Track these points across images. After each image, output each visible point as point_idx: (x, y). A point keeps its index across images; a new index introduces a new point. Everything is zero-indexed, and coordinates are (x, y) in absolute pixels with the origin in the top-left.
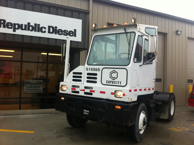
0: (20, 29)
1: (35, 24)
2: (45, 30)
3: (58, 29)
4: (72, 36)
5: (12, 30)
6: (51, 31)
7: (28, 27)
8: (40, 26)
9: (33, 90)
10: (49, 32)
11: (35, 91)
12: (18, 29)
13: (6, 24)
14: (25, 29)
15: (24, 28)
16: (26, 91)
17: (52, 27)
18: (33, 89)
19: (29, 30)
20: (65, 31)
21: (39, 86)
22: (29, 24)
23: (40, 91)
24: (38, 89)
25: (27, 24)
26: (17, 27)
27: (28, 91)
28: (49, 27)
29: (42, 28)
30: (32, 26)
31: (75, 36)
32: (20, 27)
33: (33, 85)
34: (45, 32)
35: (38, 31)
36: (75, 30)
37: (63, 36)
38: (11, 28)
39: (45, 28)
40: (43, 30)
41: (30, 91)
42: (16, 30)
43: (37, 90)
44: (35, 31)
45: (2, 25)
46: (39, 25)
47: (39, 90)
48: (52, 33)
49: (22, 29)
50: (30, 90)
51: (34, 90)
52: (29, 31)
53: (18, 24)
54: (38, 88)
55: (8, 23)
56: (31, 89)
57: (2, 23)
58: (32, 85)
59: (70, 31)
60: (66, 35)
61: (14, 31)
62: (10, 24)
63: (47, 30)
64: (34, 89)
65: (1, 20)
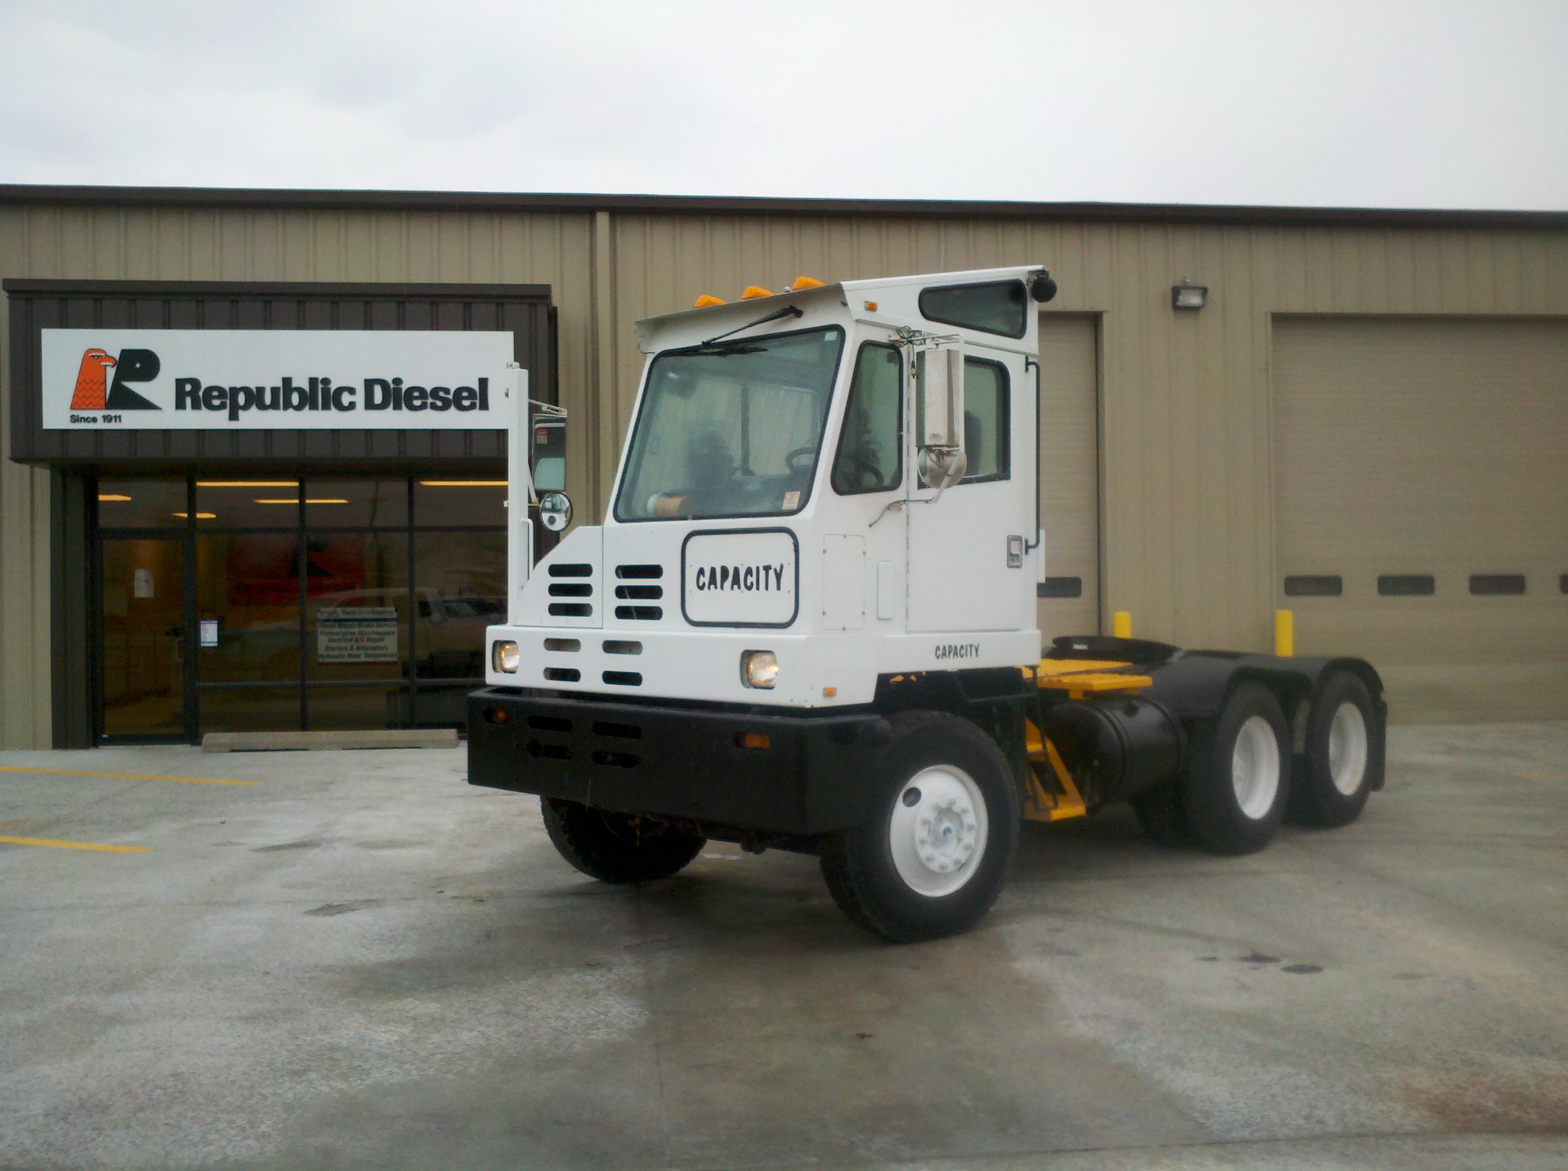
0: (254, 408)
1: (313, 381)
2: (352, 398)
3: (404, 387)
4: (472, 407)
5: (225, 413)
6: (378, 398)
7: (284, 395)
8: (333, 387)
9: (355, 652)
10: (370, 405)
11: (362, 652)
12: (246, 407)
13: (201, 394)
14: (274, 405)
15: (268, 399)
16: (328, 656)
17: (383, 383)
18: (355, 645)
19: (288, 405)
20: (435, 391)
21: (380, 633)
22: (287, 381)
23: (384, 655)
24: (377, 644)
25: (279, 384)
26: (241, 399)
27: (334, 657)
28: (369, 384)
29: (340, 390)
30: (300, 390)
31: (484, 406)
32: (255, 398)
33: (356, 630)
34: (352, 406)
35: (326, 407)
36: (483, 382)
37: (428, 413)
38: (222, 407)
39: (352, 391)
40: (346, 399)
41: (343, 656)
42: (241, 413)
43: (372, 648)
44: (314, 407)
45: (188, 401)
46: (326, 381)
47: (382, 648)
48: (383, 406)
49: (262, 406)
50: (341, 649)
51: (358, 648)
52: (291, 410)
53: (246, 390)
54: (374, 640)
55: (210, 389)
56: (348, 645)
57: (189, 394)
58: (352, 630)
59: (459, 390)
60: (446, 406)
61: (233, 416)
62: (215, 393)
63: (360, 398)
64: (360, 644)
65: (180, 383)
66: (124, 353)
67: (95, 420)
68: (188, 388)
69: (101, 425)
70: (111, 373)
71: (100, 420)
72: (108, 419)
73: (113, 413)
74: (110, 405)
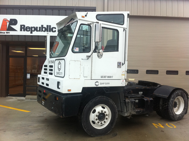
7: (42, 29)
26: (33, 29)
62: (28, 28)
63: (57, 30)
65: (21, 26)
67: (5, 33)
68: (23, 27)
69: (6, 34)
71: (6, 33)
72: (7, 33)
73: (8, 32)
74: (7, 30)
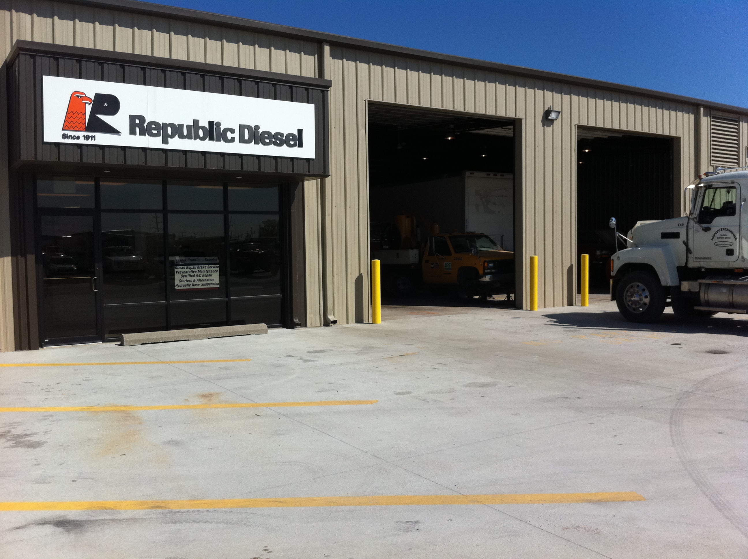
0: (177, 137)
1: (211, 123)
2: (233, 135)
3: (261, 131)
4: (294, 145)
5: (160, 139)
6: (247, 137)
7: (194, 130)
8: (222, 127)
9: (196, 283)
11: (200, 283)
12: (172, 136)
13: (145, 125)
14: (189, 137)
15: (185, 133)
16: (181, 286)
17: (249, 127)
18: (196, 278)
19: (197, 137)
20: (277, 134)
21: (210, 271)
22: (196, 122)
23: (212, 284)
24: (208, 278)
25: (192, 123)
26: (169, 131)
27: (184, 286)
28: (242, 128)
29: (227, 130)
30: (203, 128)
31: (301, 145)
32: (177, 130)
33: (197, 270)
34: (233, 140)
35: (218, 140)
36: (300, 131)
37: (272, 146)
38: (158, 135)
39: (232, 131)
40: (229, 135)
41: (189, 285)
42: (169, 139)
43: (205, 280)
44: (211, 139)
45: (138, 129)
46: (219, 124)
47: (211, 280)
48: (248, 142)
49: (182, 136)
50: (188, 281)
51: (198, 281)
52: (198, 140)
53: (172, 125)
55: (151, 124)
56: (193, 279)
57: (137, 125)
58: (194, 270)
59: (288, 135)
61: (165, 141)
62: (154, 126)
63: (237, 135)
64: (199, 278)
65: (132, 118)
66: (97, 96)
67: (78, 138)
69: (82, 141)
70: (88, 108)
71: (82, 138)
72: (87, 138)
73: (90, 134)
74: (88, 129)
